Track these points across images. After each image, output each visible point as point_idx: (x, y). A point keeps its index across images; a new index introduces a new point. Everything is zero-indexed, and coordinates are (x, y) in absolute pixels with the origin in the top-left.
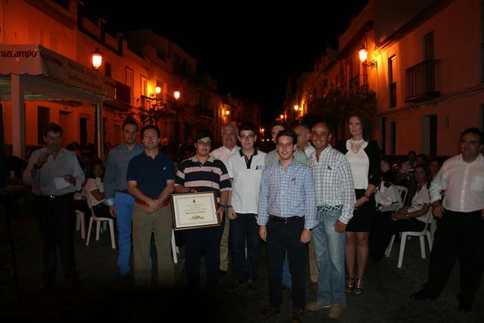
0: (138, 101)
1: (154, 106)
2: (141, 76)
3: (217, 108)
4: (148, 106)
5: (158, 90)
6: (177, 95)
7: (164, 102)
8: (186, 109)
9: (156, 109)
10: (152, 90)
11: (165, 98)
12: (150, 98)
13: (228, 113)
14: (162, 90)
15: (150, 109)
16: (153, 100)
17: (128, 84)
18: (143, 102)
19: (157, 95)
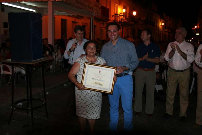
0: (113, 17)
1: (122, 19)
2: (115, 3)
3: (157, 22)
4: (118, 20)
5: (124, 11)
6: (135, 13)
7: (127, 17)
8: (139, 21)
9: (123, 21)
10: (121, 10)
11: (128, 15)
12: (119, 15)
13: (163, 24)
14: (126, 11)
15: (120, 21)
16: (121, 16)
17: (108, 7)
18: (116, 17)
19: (124, 13)
